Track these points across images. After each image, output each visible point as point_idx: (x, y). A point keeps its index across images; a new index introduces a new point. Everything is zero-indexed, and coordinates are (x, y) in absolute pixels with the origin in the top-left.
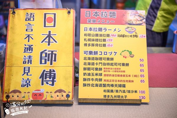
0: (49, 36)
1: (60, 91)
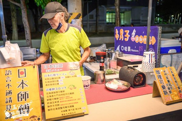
0: (22, 83)
1: (33, 117)
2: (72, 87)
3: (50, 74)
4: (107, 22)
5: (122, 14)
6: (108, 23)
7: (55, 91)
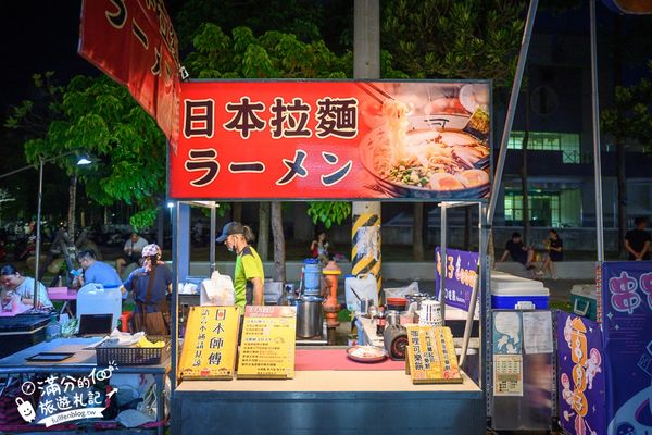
1: (223, 369)
2: (279, 340)
3: (254, 319)
4: (507, 219)
5: (555, 198)
6: (509, 223)
7: (256, 342)
